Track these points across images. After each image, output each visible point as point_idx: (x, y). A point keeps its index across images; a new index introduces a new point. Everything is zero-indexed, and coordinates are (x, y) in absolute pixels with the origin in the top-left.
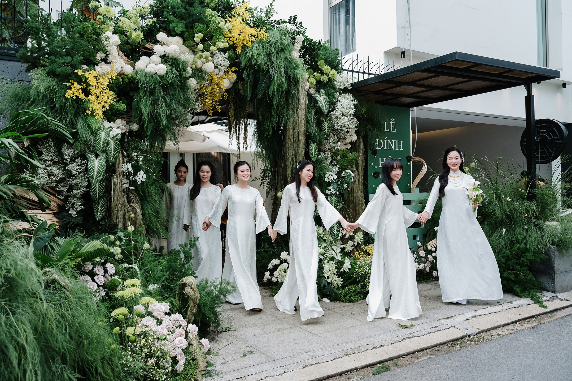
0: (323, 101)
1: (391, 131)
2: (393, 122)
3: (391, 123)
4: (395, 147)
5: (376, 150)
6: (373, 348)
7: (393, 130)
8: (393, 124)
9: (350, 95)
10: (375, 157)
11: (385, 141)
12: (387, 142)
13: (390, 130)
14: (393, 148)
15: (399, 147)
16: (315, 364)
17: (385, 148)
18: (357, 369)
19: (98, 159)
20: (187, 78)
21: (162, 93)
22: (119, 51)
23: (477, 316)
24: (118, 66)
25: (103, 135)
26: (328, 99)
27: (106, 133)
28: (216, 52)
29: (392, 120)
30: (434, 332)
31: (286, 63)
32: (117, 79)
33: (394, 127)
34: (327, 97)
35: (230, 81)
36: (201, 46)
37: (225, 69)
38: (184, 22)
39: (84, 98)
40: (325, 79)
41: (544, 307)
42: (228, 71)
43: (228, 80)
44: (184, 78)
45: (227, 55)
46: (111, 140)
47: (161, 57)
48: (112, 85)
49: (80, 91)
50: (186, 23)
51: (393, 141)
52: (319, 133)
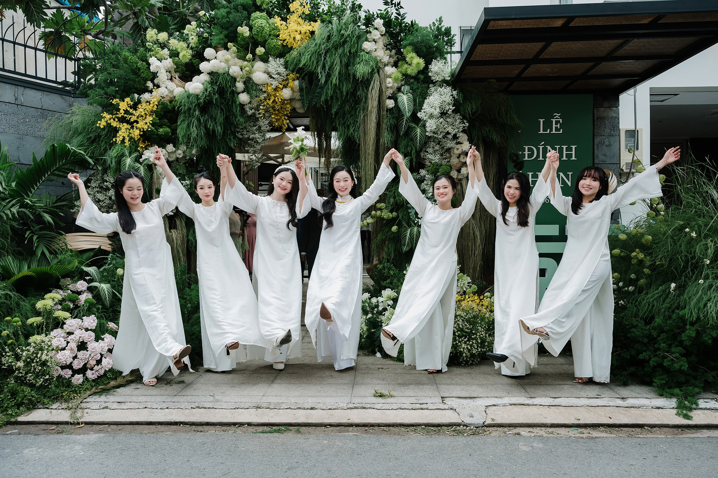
0: (406, 101)
1: (554, 132)
2: (556, 119)
3: (554, 121)
4: (561, 156)
5: (523, 162)
6: (300, 408)
7: (557, 129)
8: (557, 123)
9: (449, 89)
11: (541, 147)
12: (545, 149)
13: (551, 130)
15: (569, 156)
16: (209, 408)
17: (541, 158)
18: (249, 424)
20: (239, 93)
21: (197, 113)
22: (173, 75)
23: (523, 405)
24: (162, 91)
25: (128, 161)
26: (412, 98)
27: (131, 159)
28: (271, 59)
29: (556, 115)
30: (412, 409)
31: (345, 60)
32: (163, 104)
33: (558, 126)
34: (411, 95)
35: (292, 89)
36: (250, 56)
37: (281, 77)
38: (225, 32)
39: (118, 126)
40: (412, 71)
41: (687, 417)
42: (287, 79)
43: (289, 89)
44: (235, 93)
45: (282, 60)
46: (140, 165)
47: (209, 74)
48: (158, 110)
49: (112, 120)
50: (228, 33)
51: (557, 147)
52: (408, 143)
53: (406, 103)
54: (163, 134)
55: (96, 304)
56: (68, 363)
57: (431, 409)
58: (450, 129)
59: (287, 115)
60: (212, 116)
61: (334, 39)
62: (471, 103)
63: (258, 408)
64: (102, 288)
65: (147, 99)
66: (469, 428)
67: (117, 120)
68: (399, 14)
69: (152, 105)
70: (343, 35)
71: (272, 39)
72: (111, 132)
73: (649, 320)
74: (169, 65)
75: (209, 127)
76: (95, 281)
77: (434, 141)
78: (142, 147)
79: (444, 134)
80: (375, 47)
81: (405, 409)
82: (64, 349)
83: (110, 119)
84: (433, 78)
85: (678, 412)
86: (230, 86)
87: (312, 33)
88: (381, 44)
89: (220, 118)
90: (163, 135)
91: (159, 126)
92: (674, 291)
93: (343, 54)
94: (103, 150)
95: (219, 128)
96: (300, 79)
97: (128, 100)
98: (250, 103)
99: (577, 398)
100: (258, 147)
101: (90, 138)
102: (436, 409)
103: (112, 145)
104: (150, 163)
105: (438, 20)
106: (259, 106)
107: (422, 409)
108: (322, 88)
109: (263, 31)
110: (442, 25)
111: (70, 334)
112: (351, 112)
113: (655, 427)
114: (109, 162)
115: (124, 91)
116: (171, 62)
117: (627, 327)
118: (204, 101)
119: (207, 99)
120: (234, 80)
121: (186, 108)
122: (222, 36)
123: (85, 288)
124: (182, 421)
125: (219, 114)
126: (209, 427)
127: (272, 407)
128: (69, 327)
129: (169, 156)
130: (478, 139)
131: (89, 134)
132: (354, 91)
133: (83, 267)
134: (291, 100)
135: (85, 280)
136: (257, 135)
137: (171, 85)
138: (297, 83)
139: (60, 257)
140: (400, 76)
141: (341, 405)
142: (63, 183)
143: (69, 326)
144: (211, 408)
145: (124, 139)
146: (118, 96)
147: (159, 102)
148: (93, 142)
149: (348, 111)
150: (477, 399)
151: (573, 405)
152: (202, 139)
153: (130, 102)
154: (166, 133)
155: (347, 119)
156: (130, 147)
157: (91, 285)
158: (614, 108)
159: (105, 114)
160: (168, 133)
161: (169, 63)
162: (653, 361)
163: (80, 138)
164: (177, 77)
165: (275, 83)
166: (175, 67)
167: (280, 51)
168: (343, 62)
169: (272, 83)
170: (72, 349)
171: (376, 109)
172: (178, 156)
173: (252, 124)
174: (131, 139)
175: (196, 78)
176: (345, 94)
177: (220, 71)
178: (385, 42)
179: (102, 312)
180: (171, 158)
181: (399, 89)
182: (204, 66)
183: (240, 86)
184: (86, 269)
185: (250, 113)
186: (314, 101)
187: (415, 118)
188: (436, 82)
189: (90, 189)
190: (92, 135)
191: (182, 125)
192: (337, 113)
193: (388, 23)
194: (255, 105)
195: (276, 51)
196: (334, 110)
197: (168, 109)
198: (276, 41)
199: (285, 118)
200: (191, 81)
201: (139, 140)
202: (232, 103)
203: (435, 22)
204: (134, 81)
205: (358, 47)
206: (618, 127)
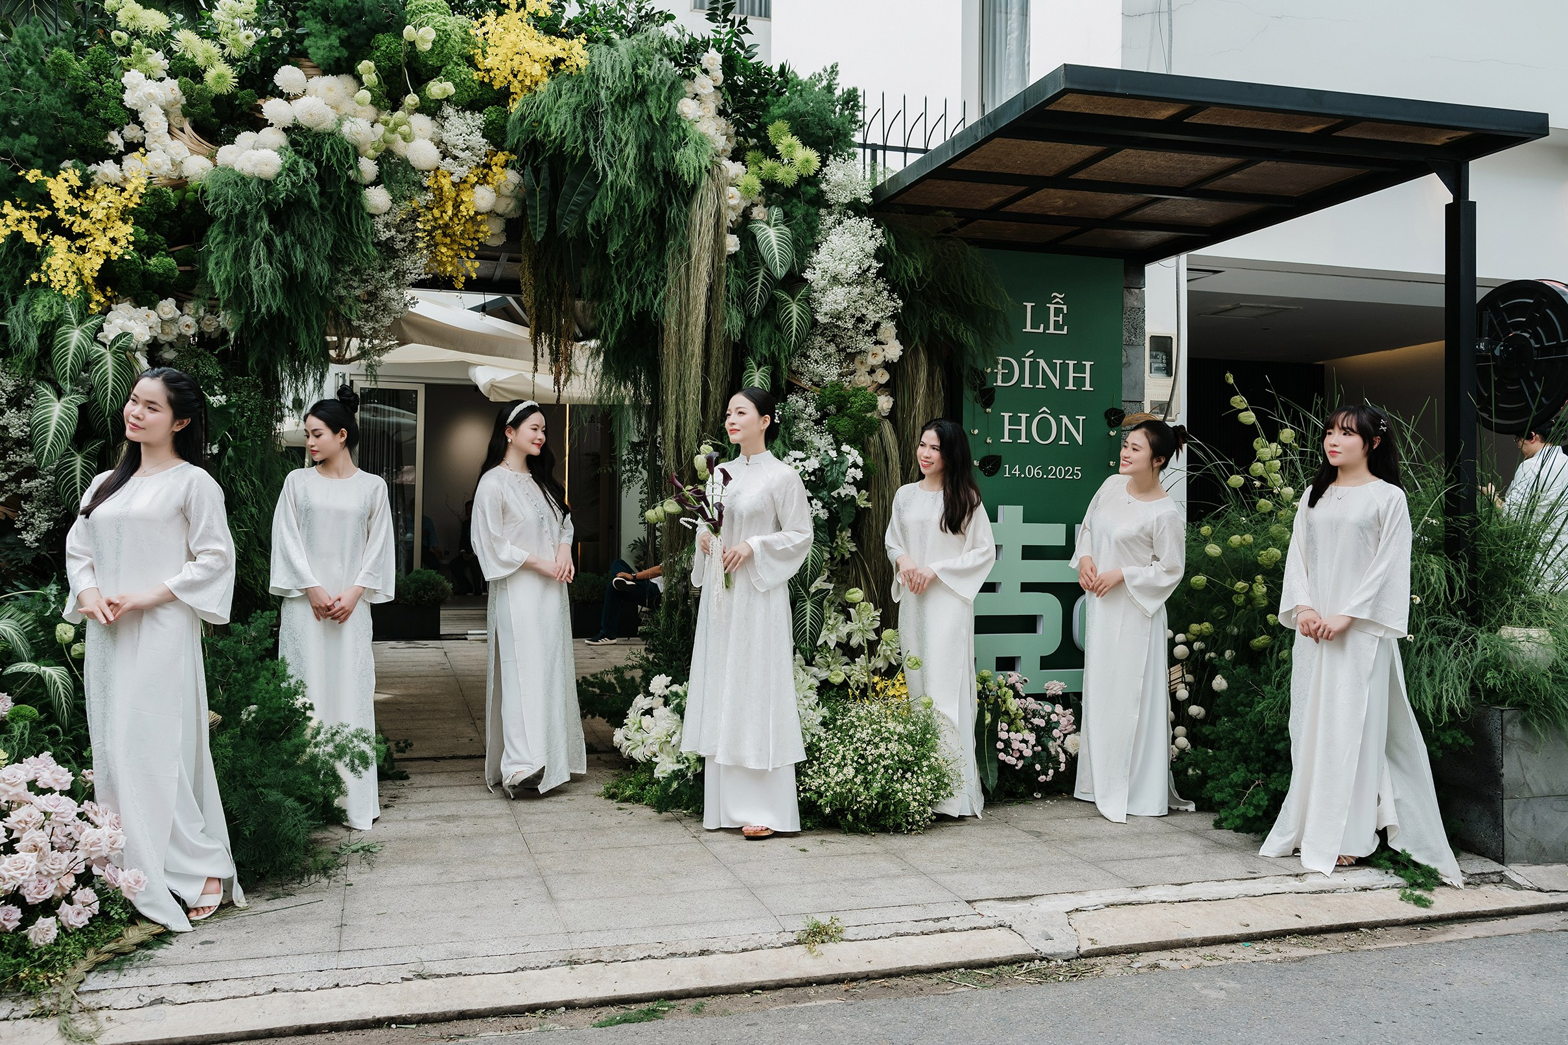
0: (774, 242)
1: (1051, 330)
2: (1057, 304)
3: (1052, 307)
4: (1064, 380)
5: (993, 390)
7: (1057, 326)
8: (1058, 312)
9: (867, 223)
10: (988, 410)
11: (1027, 361)
12: (1034, 366)
13: (1047, 327)
14: (1057, 383)
15: (1079, 382)
16: (448, 975)
17: (1027, 384)
19: (63, 400)
20: (364, 186)
21: (265, 225)
22: (174, 122)
23: (1129, 904)
24: (155, 160)
25: (75, 337)
26: (790, 236)
27: (83, 331)
28: (449, 110)
29: (1055, 297)
30: (923, 933)
32: (156, 193)
33: (1060, 319)
34: (787, 229)
35: (497, 190)
36: (412, 98)
37: (474, 158)
38: (344, 33)
39: (42, 243)
40: (786, 175)
41: (1419, 901)
42: (487, 166)
43: (491, 188)
44: (356, 188)
45: (479, 119)
46: (103, 350)
47: (286, 130)
48: (144, 209)
49: (24, 225)
50: (349, 37)
51: (1058, 362)
52: (770, 335)
53: (775, 247)
54: (161, 271)
57: (961, 931)
59: (472, 249)
60: (302, 236)
62: (911, 257)
63: (573, 963)
64: (50, 676)
65: (111, 177)
66: (1054, 963)
67: (35, 225)
68: (741, 46)
69: (126, 194)
70: (638, 77)
71: (458, 64)
74: (171, 97)
75: (294, 263)
76: (21, 660)
77: (822, 334)
78: (100, 303)
80: (700, 112)
81: (908, 934)
83: (20, 221)
84: (829, 196)
85: (1403, 895)
87: (557, 62)
88: (711, 107)
90: (159, 275)
91: (148, 251)
96: (528, 168)
97: (70, 174)
98: (389, 212)
99: (1219, 881)
100: (387, 321)
102: (971, 929)
104: (133, 345)
105: (829, 70)
107: (942, 931)
108: (587, 194)
109: (446, 42)
110: (836, 82)
111: (11, 806)
112: (647, 255)
113: (1376, 927)
115: (51, 150)
116: (177, 89)
117: (1271, 732)
118: (288, 198)
119: (295, 195)
120: (354, 152)
121: (234, 210)
124: (393, 1015)
126: (468, 1022)
127: (606, 957)
128: (9, 788)
129: (163, 330)
130: (921, 337)
132: (660, 207)
134: (492, 213)
136: (394, 290)
137: (178, 148)
138: (512, 175)
140: (759, 185)
141: (766, 939)
143: (10, 784)
144: (454, 975)
146: (40, 162)
147: (146, 189)
150: (1036, 901)
151: (1221, 896)
153: (72, 180)
154: (167, 271)
155: (638, 273)
157: (14, 669)
158: (1137, 291)
159: (9, 208)
160: (171, 271)
161: (169, 90)
164: (188, 128)
165: (461, 172)
166: (186, 102)
167: (475, 95)
168: (640, 140)
169: (450, 169)
171: (709, 254)
172: (183, 331)
175: (245, 138)
176: (640, 211)
178: (717, 103)
179: (64, 744)
180: (167, 334)
181: (746, 215)
182: (272, 108)
183: (368, 168)
185: (384, 236)
187: (794, 281)
188: (836, 205)
192: (619, 256)
193: (730, 64)
194: (400, 217)
195: (466, 94)
196: (613, 248)
197: (168, 209)
198: (465, 69)
200: (232, 142)
201: (94, 283)
202: (348, 207)
203: (822, 72)
204: (79, 127)
205: (669, 109)
206: (1144, 328)
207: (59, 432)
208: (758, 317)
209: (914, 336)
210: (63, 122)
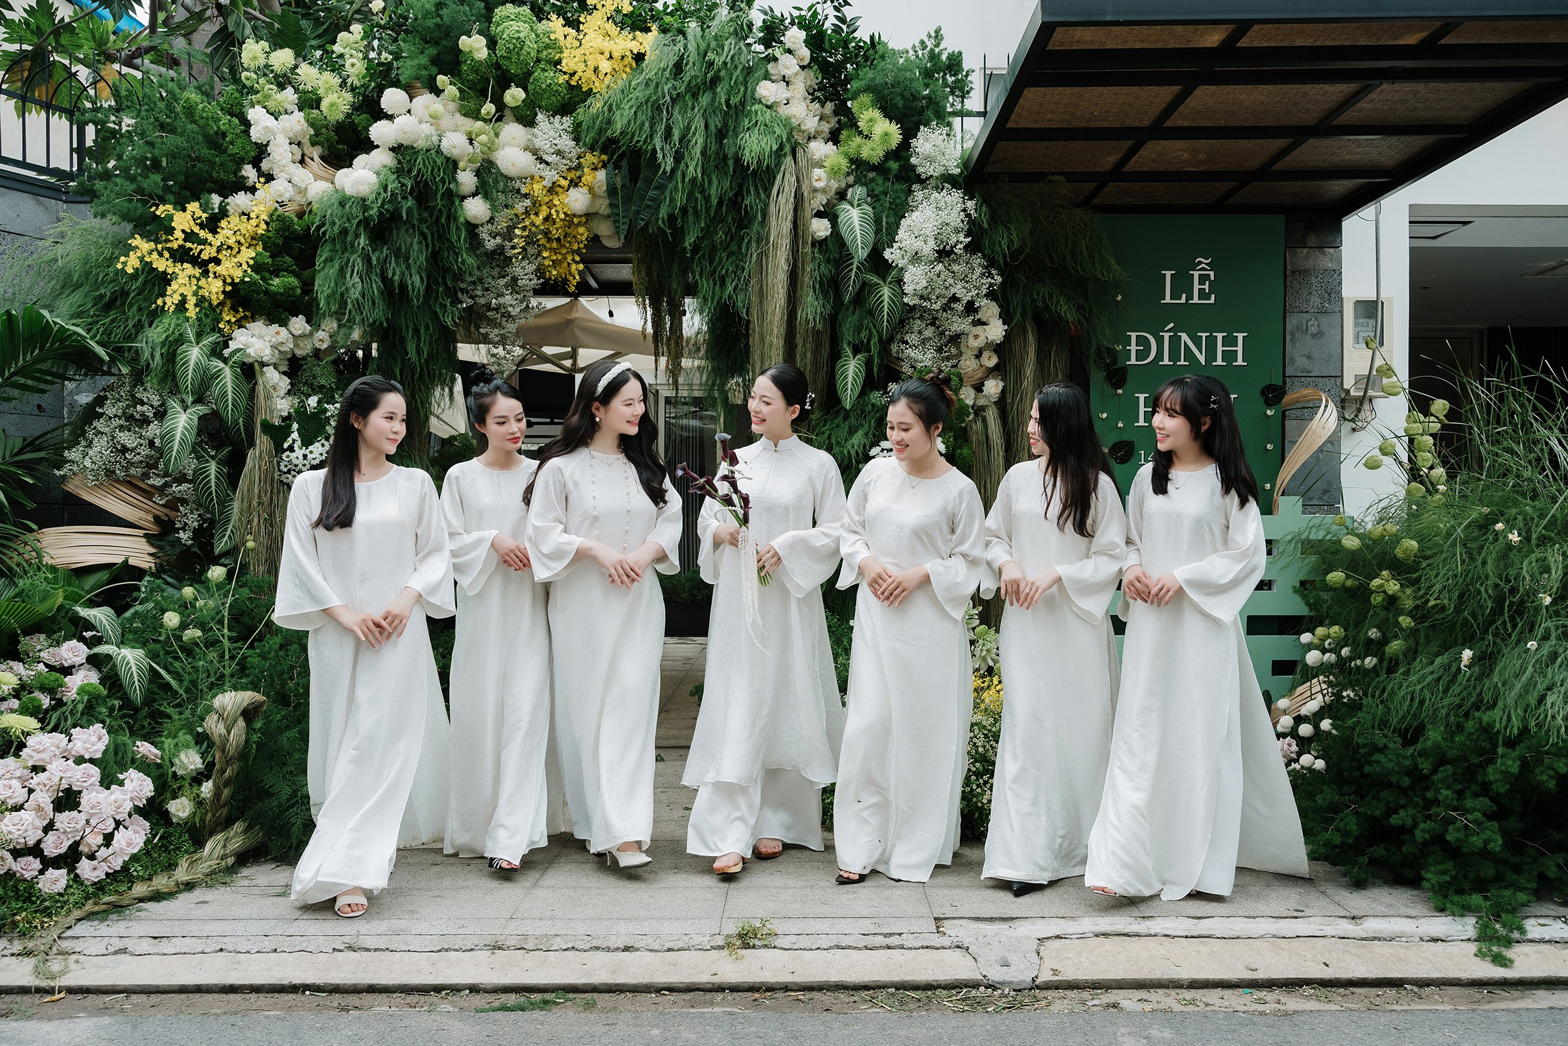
0: (856, 223)
1: (1196, 300)
2: (1202, 271)
3: (1196, 274)
4: (1211, 355)
5: (1125, 369)
7: (1203, 295)
8: (1202, 279)
9: (958, 194)
10: (1120, 391)
11: (1167, 336)
12: (1175, 341)
13: (1190, 297)
14: (1202, 358)
15: (1230, 356)
16: (376, 950)
17: (1166, 361)
18: (474, 989)
19: (187, 411)
20: (463, 198)
21: (363, 241)
22: (306, 152)
23: (1125, 935)
24: (280, 188)
25: (194, 354)
26: (872, 216)
27: (201, 349)
28: (540, 117)
29: (1200, 263)
30: (866, 948)
31: (716, 122)
32: (281, 219)
33: (1206, 287)
34: (870, 209)
35: (591, 190)
36: (489, 108)
37: (564, 161)
38: (432, 51)
39: (170, 271)
40: (872, 151)
41: (1500, 960)
42: (579, 167)
43: (585, 190)
44: (454, 198)
45: (567, 121)
46: (222, 365)
47: (392, 149)
48: (270, 234)
49: (155, 255)
50: (438, 54)
51: (1204, 335)
52: (861, 321)
53: (857, 228)
54: (282, 290)
55: (108, 697)
56: (31, 843)
57: (911, 948)
58: (958, 289)
59: (577, 252)
60: (399, 249)
61: (692, 71)
62: (1008, 229)
63: (496, 948)
64: (124, 658)
65: (243, 208)
66: (1000, 991)
67: (167, 255)
68: (842, 19)
69: (254, 222)
70: (711, 64)
71: (544, 70)
72: (154, 285)
73: (1411, 735)
74: (297, 128)
75: (390, 276)
76: (106, 643)
77: (921, 318)
78: (229, 322)
79: (945, 301)
80: (787, 95)
81: (849, 947)
82: (18, 808)
83: (150, 253)
84: (920, 170)
85: (1480, 950)
86: (443, 181)
87: (639, 57)
88: (799, 88)
89: (419, 255)
90: (281, 294)
91: (271, 273)
92: (1469, 667)
93: (713, 108)
94: (134, 326)
95: (416, 279)
96: (610, 166)
97: (193, 207)
98: (491, 220)
99: (1249, 917)
100: (511, 327)
101: (102, 296)
102: (922, 947)
103: (157, 314)
104: (248, 360)
105: (933, 35)
106: (510, 229)
108: (661, 188)
109: (521, 49)
110: (941, 47)
111: (37, 769)
112: (728, 245)
113: (1428, 986)
114: (147, 354)
115: (185, 186)
116: (303, 121)
117: (1363, 752)
118: (381, 214)
119: (387, 210)
120: (453, 165)
121: (336, 230)
122: (424, 60)
123: (81, 659)
124: (309, 982)
125: (415, 247)
126: (375, 996)
127: (530, 946)
128: (34, 754)
129: (297, 345)
130: (1024, 313)
131: (98, 289)
132: (736, 195)
133: (78, 609)
134: (589, 216)
135: (82, 639)
136: (508, 297)
137: (302, 175)
138: (601, 175)
139: (21, 583)
140: (844, 163)
141: (698, 940)
142: (39, 407)
143: (35, 751)
144: (382, 950)
145: (184, 300)
146: (171, 197)
147: (271, 216)
148: (108, 307)
149: (721, 243)
150: (1018, 924)
151: (1241, 934)
152: (374, 303)
153: (199, 213)
154: (289, 289)
155: (720, 262)
156: (199, 319)
157: (96, 650)
158: (1330, 250)
159: (137, 241)
160: (293, 289)
161: (296, 122)
162: (1424, 831)
163: (77, 298)
164: (316, 157)
165: (550, 175)
166: (312, 132)
168: (712, 128)
169: (543, 174)
170: (39, 809)
171: (788, 241)
172: (317, 345)
173: (495, 272)
174: (201, 301)
175: (361, 160)
176: (714, 201)
177: (420, 142)
178: (809, 83)
179: (122, 717)
180: (301, 348)
181: (841, 195)
182: (379, 131)
183: (467, 179)
184: (84, 612)
185: (491, 244)
186: (642, 219)
187: (877, 263)
188: (927, 179)
189: (102, 420)
190: (107, 291)
191: (326, 270)
192: (696, 248)
193: (816, 40)
194: (502, 224)
195: (554, 99)
196: (689, 241)
197: (293, 232)
198: (552, 74)
199: (573, 260)
200: (350, 166)
201: (220, 304)
202: (448, 219)
203: (926, 40)
204: (212, 164)
205: (745, 93)
206: (1340, 292)
207: (183, 441)
208: (850, 302)
209: (1015, 312)
210: (198, 159)
